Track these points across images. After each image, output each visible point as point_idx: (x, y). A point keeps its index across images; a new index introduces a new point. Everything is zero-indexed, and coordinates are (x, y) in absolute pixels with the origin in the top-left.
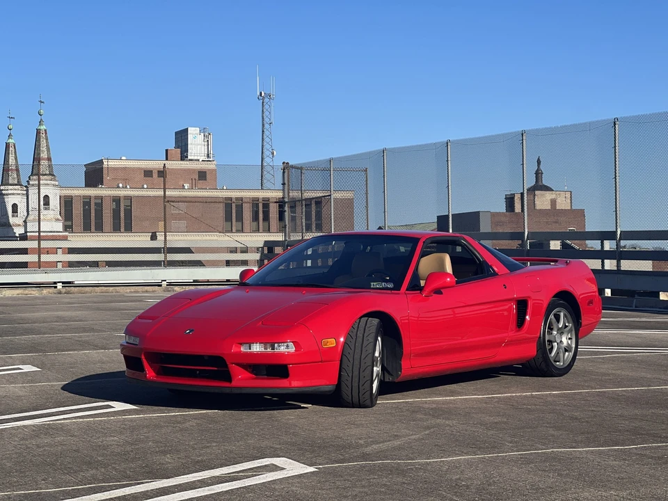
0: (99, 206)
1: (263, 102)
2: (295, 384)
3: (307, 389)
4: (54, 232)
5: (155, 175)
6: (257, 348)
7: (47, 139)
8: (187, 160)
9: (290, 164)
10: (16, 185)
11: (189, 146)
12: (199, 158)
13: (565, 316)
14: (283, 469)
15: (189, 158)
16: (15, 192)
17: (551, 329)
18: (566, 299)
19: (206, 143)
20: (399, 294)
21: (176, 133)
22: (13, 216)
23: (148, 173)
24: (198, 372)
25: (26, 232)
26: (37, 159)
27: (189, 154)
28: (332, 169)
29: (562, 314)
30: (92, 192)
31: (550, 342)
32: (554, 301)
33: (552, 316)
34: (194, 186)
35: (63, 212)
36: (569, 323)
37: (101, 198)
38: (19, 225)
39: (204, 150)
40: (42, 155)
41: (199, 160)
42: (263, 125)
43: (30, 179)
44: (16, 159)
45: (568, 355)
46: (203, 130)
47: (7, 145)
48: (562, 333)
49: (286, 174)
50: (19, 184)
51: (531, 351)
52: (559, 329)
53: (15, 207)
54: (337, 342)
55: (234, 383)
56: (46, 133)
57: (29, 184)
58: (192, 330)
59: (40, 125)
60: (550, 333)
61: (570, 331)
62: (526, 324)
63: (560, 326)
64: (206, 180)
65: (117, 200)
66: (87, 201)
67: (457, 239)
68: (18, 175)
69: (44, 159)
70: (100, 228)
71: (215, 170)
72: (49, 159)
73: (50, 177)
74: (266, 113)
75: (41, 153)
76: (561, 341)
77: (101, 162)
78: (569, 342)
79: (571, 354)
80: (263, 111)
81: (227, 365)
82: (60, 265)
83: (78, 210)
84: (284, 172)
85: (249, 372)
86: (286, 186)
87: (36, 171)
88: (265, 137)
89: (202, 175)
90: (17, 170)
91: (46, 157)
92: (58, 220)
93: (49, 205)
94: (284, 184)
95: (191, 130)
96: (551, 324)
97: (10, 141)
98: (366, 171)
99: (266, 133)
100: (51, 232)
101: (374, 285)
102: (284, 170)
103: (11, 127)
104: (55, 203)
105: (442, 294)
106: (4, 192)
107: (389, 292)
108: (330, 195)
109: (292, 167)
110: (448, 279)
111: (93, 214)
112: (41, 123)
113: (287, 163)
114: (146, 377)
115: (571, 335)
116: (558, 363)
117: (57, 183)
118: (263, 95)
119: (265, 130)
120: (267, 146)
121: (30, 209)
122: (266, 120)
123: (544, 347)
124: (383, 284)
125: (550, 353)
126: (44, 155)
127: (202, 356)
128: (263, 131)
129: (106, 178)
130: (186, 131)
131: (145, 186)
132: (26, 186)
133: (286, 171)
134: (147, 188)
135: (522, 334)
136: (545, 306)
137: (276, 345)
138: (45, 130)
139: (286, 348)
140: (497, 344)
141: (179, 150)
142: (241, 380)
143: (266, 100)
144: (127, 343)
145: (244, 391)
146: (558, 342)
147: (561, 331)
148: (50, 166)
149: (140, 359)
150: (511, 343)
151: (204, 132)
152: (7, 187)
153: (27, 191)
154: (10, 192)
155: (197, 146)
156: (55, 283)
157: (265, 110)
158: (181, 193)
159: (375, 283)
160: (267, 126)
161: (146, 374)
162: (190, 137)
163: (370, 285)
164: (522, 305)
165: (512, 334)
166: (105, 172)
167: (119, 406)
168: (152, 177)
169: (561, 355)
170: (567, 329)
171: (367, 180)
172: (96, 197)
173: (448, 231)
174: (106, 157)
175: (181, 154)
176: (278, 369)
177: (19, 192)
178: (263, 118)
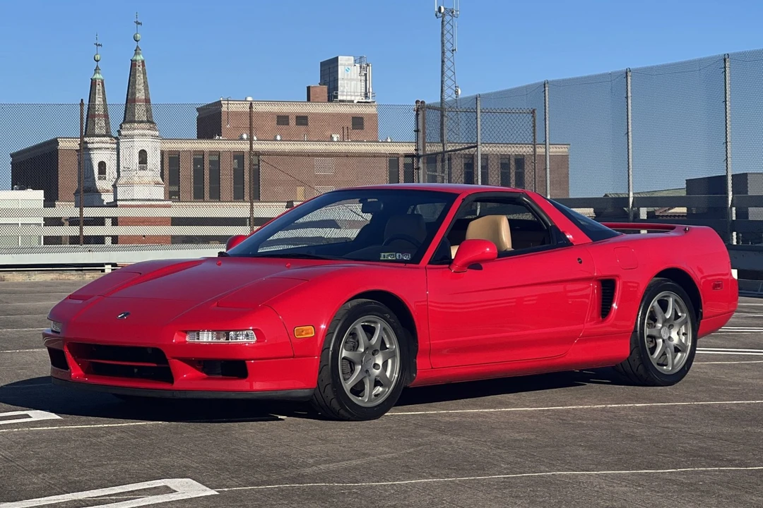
0: (216, 165)
1: (443, 21)
2: (259, 387)
3: (274, 394)
4: (153, 200)
5: (292, 122)
6: (206, 337)
7: (144, 74)
8: (336, 102)
9: (426, 103)
10: (104, 136)
11: (339, 82)
12: (353, 98)
13: (676, 301)
14: (175, 491)
15: (340, 98)
16: (104, 145)
17: (653, 318)
18: (678, 280)
19: (363, 78)
20: (418, 268)
21: (321, 63)
22: (100, 179)
23: (282, 120)
24: (136, 370)
25: (116, 200)
26: (131, 100)
27: (339, 93)
28: (479, 111)
29: (671, 301)
30: (206, 145)
31: (653, 338)
32: (658, 283)
33: (654, 303)
34: (346, 138)
35: (166, 172)
36: (682, 312)
37: (218, 154)
38: (108, 191)
39: (360, 87)
40: (137, 95)
41: (353, 101)
42: (443, 53)
43: (121, 128)
44: (104, 100)
45: (681, 357)
46: (359, 60)
47: (93, 83)
48: (671, 327)
49: (420, 117)
50: (108, 135)
51: (620, 350)
52: (665, 321)
53: (102, 165)
54: (317, 330)
55: (177, 385)
56: (143, 65)
57: (120, 135)
58: (128, 314)
59: (136, 54)
60: (652, 326)
61: (685, 323)
62: (613, 314)
63: (668, 317)
64: (362, 128)
65: (239, 156)
66: (199, 158)
67: (518, 195)
68: (107, 123)
69: (140, 101)
70: (216, 196)
71: (375, 115)
72: (147, 101)
73: (147, 126)
74: (448, 36)
75: (137, 92)
76: (670, 338)
77: (219, 104)
78: (683, 339)
79: (686, 355)
80: (442, 33)
81: (167, 360)
82: (108, 241)
83: (186, 170)
84: (417, 115)
85: (198, 369)
86: (421, 134)
87: (129, 118)
88: (445, 69)
89: (358, 122)
90: (106, 116)
91: (144, 97)
92: (157, 183)
93: (146, 163)
94: (417, 131)
95: (343, 60)
96: (652, 313)
97: (97, 76)
98: (533, 112)
99: (448, 63)
100: (149, 200)
101: (384, 256)
102: (417, 111)
103: (98, 57)
104: (154, 160)
105: (481, 269)
106: (90, 146)
107: (403, 265)
108: (476, 146)
109: (429, 107)
110: (488, 249)
111: (207, 176)
112: (137, 51)
113: (423, 102)
114: (70, 375)
115: (686, 329)
116: (665, 367)
117: (157, 133)
118: (443, 10)
119: (446, 60)
120: (448, 82)
121: (121, 168)
122: (448, 46)
123: (641, 346)
124: (398, 254)
125: (652, 353)
126: (140, 95)
127: (145, 349)
128: (443, 61)
129: (226, 126)
130: (335, 61)
131: (279, 138)
132: (116, 138)
133: (421, 113)
134: (281, 140)
135: (606, 326)
136: (642, 289)
137: (232, 333)
138: (143, 62)
139: (245, 338)
140: (567, 340)
141: (325, 88)
142: (187, 380)
143: (448, 18)
144: (52, 331)
145: (190, 395)
146: (665, 338)
147: (669, 324)
148: (148, 111)
149: (62, 352)
150: (589, 337)
151: (360, 63)
152: (91, 139)
153: (118, 144)
154: (96, 146)
155: (350, 82)
156: (103, 265)
157: (445, 32)
158: (328, 147)
159: (386, 254)
160: (448, 54)
161: (71, 373)
162: (341, 70)
163: (380, 256)
164: (607, 287)
165: (590, 325)
166: (224, 118)
167: (37, 415)
168: (288, 124)
169: (669, 356)
170: (679, 320)
171: (534, 126)
172: (212, 153)
173: (509, 186)
174: (226, 98)
175: (329, 93)
176: (233, 365)
177: (108, 145)
178: (443, 43)
